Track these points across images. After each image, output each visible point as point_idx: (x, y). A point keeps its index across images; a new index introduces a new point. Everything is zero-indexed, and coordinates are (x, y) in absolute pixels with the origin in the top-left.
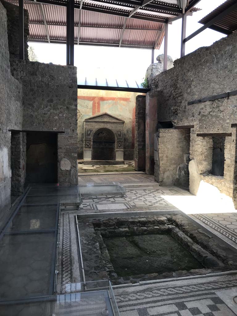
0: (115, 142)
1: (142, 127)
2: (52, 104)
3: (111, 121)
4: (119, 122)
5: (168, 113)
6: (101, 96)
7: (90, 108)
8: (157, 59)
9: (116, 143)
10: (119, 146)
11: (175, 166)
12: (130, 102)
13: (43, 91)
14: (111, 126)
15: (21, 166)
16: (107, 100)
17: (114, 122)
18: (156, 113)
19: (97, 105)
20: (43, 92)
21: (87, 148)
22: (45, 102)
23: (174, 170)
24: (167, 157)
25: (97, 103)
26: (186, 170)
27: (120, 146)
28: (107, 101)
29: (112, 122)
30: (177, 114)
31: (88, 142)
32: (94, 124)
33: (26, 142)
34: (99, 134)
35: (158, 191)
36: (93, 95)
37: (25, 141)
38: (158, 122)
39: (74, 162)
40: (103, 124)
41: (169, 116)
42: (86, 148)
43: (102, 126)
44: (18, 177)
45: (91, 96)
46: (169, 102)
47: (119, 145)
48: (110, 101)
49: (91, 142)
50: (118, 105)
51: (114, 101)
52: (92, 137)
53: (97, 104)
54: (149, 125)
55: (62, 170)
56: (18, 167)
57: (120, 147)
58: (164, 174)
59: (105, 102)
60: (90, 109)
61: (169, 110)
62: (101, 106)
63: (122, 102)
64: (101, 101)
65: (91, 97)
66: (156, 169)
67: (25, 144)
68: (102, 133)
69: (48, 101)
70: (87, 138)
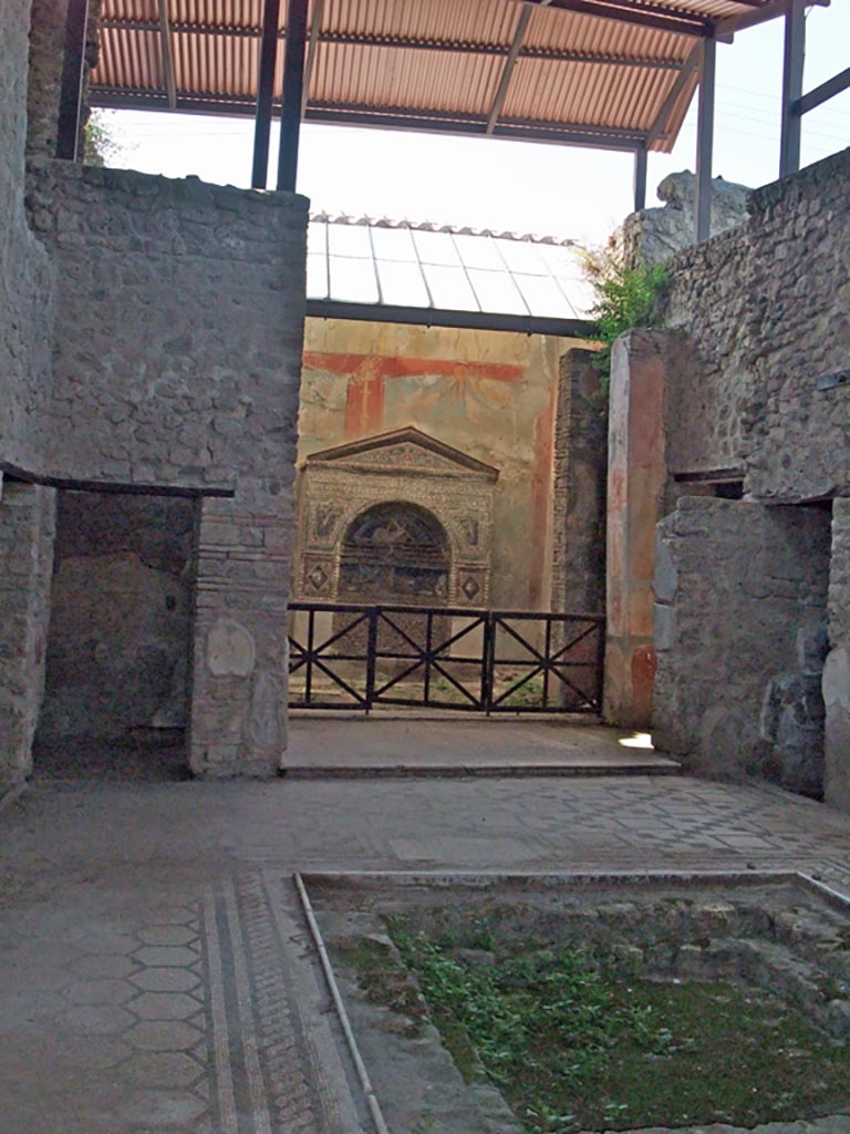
0: (447, 572)
1: (588, 498)
2: (186, 359)
3: (432, 470)
4: (470, 476)
5: (717, 430)
6: (392, 356)
7: (333, 406)
8: (659, 190)
9: (453, 577)
10: (467, 592)
11: (754, 679)
12: (524, 387)
13: (148, 299)
14: (432, 494)
15: (29, 646)
16: (420, 372)
17: (449, 476)
18: (661, 432)
19: (366, 392)
20: (148, 303)
21: (314, 594)
22: (156, 351)
23: (747, 697)
24: (716, 633)
25: (370, 383)
26: (804, 700)
27: (474, 593)
28: (416, 378)
29: (438, 476)
30: (763, 432)
31: (319, 568)
32: (351, 479)
33: (54, 536)
34: (369, 532)
35: (676, 794)
36: (353, 349)
37: (53, 529)
38: (669, 474)
39: (275, 638)
40: (393, 482)
41: (721, 444)
42: (307, 594)
43: (390, 490)
44: (10, 697)
45: (341, 351)
46: (721, 380)
47: (468, 588)
48: (430, 379)
49: (334, 567)
50: (468, 398)
51: (452, 380)
52: (338, 544)
53: (370, 387)
54: (624, 485)
55: (212, 676)
56: (15, 650)
57: (470, 595)
58: (700, 716)
59: (409, 379)
60: (334, 411)
61: (721, 418)
62: (388, 397)
63: (487, 382)
64: (385, 377)
65: (343, 356)
66: (662, 691)
67: (49, 541)
68: (384, 525)
69: (168, 346)
70: (316, 548)
